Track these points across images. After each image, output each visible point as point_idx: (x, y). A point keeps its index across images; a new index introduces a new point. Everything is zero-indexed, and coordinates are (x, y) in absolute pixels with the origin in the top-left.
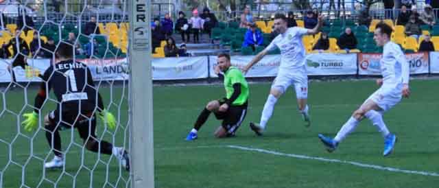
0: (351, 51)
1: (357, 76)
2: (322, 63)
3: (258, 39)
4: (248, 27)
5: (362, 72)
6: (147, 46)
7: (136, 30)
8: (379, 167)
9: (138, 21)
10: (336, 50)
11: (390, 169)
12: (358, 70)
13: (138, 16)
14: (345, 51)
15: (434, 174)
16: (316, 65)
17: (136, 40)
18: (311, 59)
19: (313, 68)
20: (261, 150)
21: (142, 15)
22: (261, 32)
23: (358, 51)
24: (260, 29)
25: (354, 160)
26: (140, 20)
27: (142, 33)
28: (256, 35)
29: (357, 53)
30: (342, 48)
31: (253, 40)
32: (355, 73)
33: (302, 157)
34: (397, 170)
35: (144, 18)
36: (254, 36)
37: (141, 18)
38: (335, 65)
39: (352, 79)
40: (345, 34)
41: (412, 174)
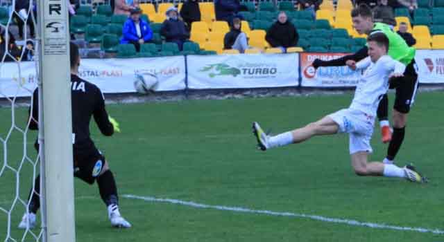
0: (289, 50)
1: (299, 88)
2: (245, 70)
3: (144, 33)
4: (128, 14)
5: (306, 83)
6: (64, 47)
7: (49, 25)
8: (354, 222)
9: (51, 13)
10: (266, 48)
11: (371, 225)
12: (300, 80)
13: (50, 6)
14: (280, 50)
15: (437, 231)
16: (235, 72)
17: (48, 39)
18: (227, 63)
19: (230, 76)
20: (175, 201)
21: (56, 5)
22: (148, 22)
23: (300, 49)
24: (146, 17)
25: (316, 213)
26: (53, 12)
27: (57, 30)
28: (141, 26)
29: (299, 53)
30: (273, 45)
31: (136, 35)
32: (296, 84)
33: (239, 209)
34: (382, 226)
35: (60, 9)
36: (138, 27)
37: (54, 9)
38: (266, 71)
39: (292, 94)
40: (278, 22)
41: (405, 231)
